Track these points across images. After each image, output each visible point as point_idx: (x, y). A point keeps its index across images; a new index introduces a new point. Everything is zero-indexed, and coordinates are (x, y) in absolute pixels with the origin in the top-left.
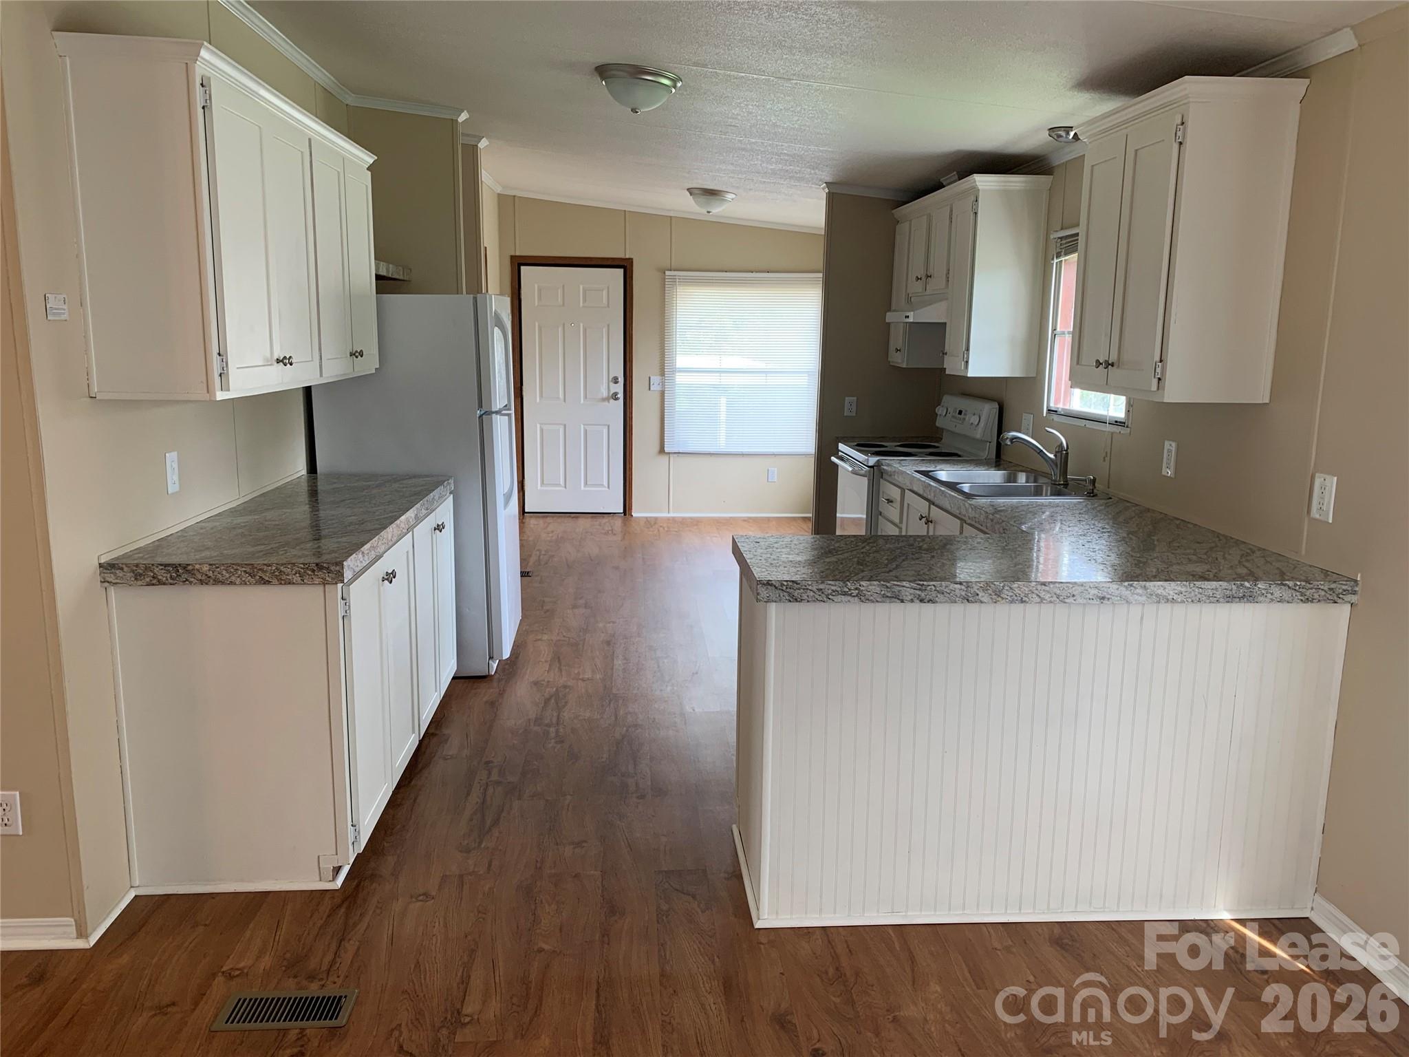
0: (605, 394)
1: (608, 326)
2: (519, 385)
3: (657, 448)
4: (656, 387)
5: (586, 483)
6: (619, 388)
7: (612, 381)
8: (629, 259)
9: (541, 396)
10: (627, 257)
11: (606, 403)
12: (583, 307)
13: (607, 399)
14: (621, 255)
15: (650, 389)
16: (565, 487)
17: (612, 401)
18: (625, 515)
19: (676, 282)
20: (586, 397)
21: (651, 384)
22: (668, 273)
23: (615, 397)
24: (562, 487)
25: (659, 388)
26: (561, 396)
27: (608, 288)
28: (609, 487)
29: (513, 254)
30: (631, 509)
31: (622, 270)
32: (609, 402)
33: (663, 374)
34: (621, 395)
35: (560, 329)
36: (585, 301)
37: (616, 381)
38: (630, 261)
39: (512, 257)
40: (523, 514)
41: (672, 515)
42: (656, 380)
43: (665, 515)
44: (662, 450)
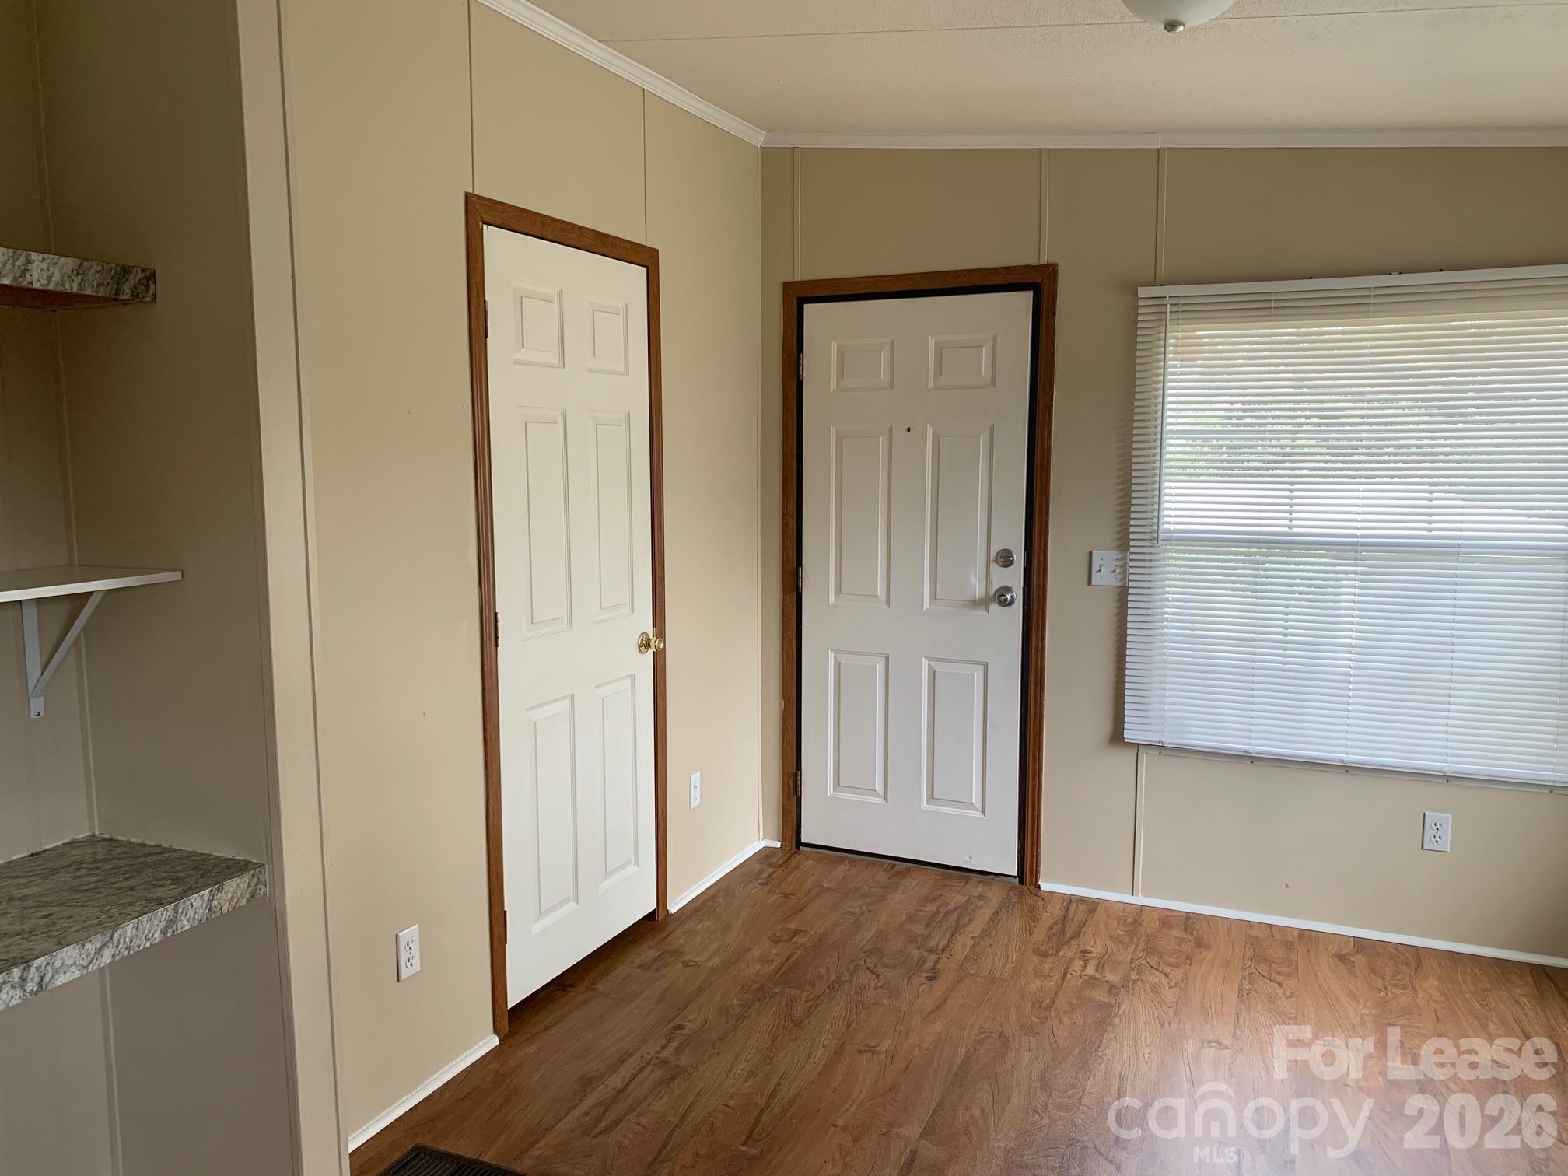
0: (979, 591)
1: (992, 429)
2: (795, 565)
3: (1104, 728)
4: (1105, 576)
5: (931, 796)
6: (1014, 578)
7: (996, 561)
8: (1048, 266)
9: (838, 591)
10: (1043, 261)
11: (981, 612)
12: (935, 388)
13: (984, 603)
14: (1030, 260)
15: (1090, 583)
16: (886, 798)
17: (995, 608)
18: (1022, 882)
19: (1165, 313)
20: (934, 596)
21: (1095, 568)
22: (1143, 292)
23: (1001, 597)
24: (878, 796)
25: (1113, 580)
26: (881, 591)
27: (995, 339)
28: (984, 811)
29: (789, 279)
30: (1038, 872)
31: (1031, 294)
32: (987, 610)
33: (1123, 544)
34: (1018, 594)
35: (882, 441)
36: (939, 371)
37: (1006, 559)
38: (1050, 272)
39: (788, 286)
40: (797, 847)
41: (1140, 900)
42: (1105, 560)
43: (1126, 898)
44: (1117, 736)
